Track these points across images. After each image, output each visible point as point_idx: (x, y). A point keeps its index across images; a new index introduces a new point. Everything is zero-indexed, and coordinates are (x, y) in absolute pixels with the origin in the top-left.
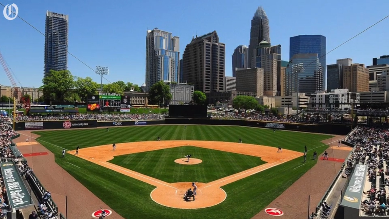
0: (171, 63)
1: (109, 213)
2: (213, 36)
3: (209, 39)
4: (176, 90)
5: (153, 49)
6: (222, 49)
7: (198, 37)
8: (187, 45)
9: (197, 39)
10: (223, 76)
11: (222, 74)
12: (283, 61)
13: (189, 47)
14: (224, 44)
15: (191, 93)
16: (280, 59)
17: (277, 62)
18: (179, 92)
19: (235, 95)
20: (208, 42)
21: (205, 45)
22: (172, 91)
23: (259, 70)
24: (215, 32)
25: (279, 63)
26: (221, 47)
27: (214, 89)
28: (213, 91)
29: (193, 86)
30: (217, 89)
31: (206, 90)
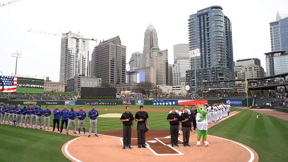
0: (82, 60)
2: (117, 40)
3: (114, 42)
4: (86, 81)
5: (67, 48)
7: (104, 40)
8: (95, 47)
9: (104, 42)
10: (124, 70)
14: (126, 47)
15: (99, 84)
16: (168, 61)
17: (165, 63)
18: (89, 83)
19: (135, 85)
20: (112, 44)
21: (110, 47)
22: (83, 82)
23: (152, 68)
24: (118, 37)
25: (167, 63)
26: (122, 48)
27: (118, 81)
28: (117, 83)
29: (101, 79)
30: (120, 82)
31: (111, 83)
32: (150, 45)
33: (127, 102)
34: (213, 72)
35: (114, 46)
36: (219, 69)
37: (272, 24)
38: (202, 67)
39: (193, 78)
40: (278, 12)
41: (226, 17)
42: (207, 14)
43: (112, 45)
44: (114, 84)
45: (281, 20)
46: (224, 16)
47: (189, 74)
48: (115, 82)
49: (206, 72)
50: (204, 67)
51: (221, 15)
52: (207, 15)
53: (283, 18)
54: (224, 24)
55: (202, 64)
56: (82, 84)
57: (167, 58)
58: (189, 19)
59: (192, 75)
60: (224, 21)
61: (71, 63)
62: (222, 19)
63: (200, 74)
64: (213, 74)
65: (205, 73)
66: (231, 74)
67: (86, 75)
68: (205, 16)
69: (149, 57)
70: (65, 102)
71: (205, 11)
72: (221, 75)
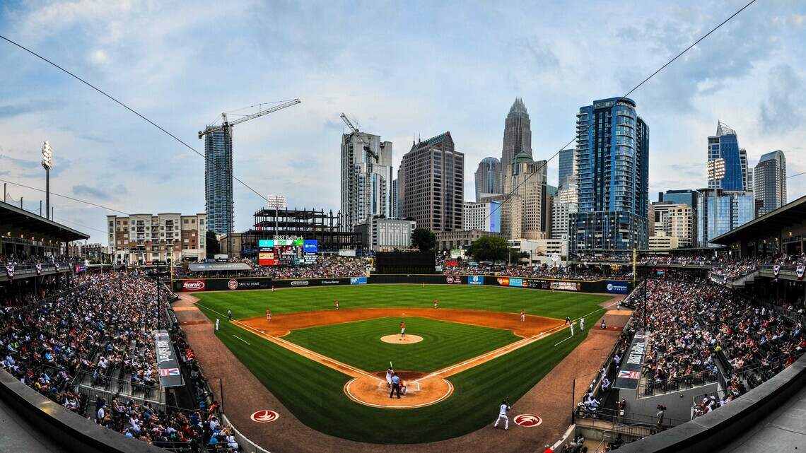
0: (379, 185)
1: (275, 416)
2: (445, 141)
3: (439, 146)
4: (388, 229)
5: (351, 163)
6: (460, 160)
7: (421, 141)
8: (404, 155)
9: (420, 146)
10: (460, 202)
11: (460, 198)
12: (549, 186)
13: (408, 158)
14: (463, 155)
16: (546, 183)
17: (541, 187)
19: (478, 236)
20: (437, 150)
21: (432, 155)
22: (381, 230)
23: (514, 198)
24: (448, 133)
25: (544, 189)
26: (457, 158)
27: (447, 226)
28: (446, 230)
29: (414, 223)
30: (451, 226)
31: (435, 229)
32: (516, 147)
33: (455, 279)
34: (613, 221)
35: (439, 154)
36: (621, 216)
37: (711, 140)
38: (595, 210)
39: (579, 229)
40: (719, 123)
41: (640, 121)
42: (609, 109)
43: (436, 153)
44: (440, 232)
45: (722, 137)
46: (638, 118)
47: (574, 221)
48: (442, 228)
49: (601, 219)
50: (598, 209)
51: (632, 116)
52: (610, 114)
53: (725, 133)
54: (635, 133)
55: (595, 205)
56: (381, 234)
57: (545, 178)
58: (579, 114)
59: (579, 222)
60: (635, 128)
61: (360, 192)
62: (634, 124)
63: (592, 222)
64: (613, 223)
65: (599, 221)
66: (642, 225)
67: (388, 217)
68: (607, 113)
69: (511, 174)
70: (350, 279)
71: (607, 104)
72: (624, 226)
